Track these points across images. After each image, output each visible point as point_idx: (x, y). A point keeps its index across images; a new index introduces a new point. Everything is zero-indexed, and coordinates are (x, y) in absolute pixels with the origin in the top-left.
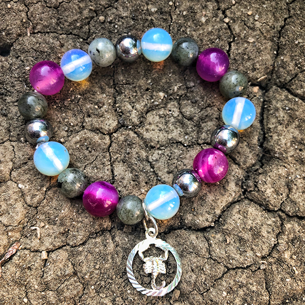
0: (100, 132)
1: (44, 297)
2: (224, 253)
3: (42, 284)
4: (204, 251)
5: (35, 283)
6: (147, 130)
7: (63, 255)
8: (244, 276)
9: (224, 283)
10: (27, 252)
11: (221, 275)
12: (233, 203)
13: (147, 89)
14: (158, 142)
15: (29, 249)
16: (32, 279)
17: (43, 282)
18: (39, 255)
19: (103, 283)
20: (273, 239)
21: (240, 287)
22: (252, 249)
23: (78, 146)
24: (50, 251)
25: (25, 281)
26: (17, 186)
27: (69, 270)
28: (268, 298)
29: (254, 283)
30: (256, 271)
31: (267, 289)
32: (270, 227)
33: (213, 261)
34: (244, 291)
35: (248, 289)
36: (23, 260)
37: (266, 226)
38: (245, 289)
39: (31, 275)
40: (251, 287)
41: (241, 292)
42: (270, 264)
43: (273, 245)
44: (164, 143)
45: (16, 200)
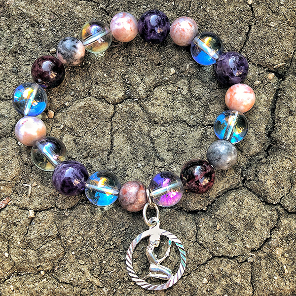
0: (105, 100)
1: (25, 255)
2: (212, 238)
3: (24, 241)
4: (191, 234)
5: (18, 239)
6: (153, 104)
7: (49, 216)
8: (230, 266)
9: (207, 270)
10: (15, 208)
11: (204, 261)
12: (230, 190)
13: (159, 64)
14: (162, 118)
15: (18, 206)
16: (16, 235)
17: (25, 240)
18: (27, 213)
19: (84, 250)
20: (266, 233)
21: (223, 276)
22: (242, 240)
23: (81, 112)
24: (38, 211)
25: (9, 236)
26: (17, 143)
27: (53, 232)
28: (251, 293)
29: (239, 276)
30: (242, 262)
31: (252, 283)
32: (265, 219)
33: (199, 246)
34: (227, 282)
35: (231, 280)
36: (10, 215)
37: (261, 218)
38: (228, 279)
39: (16, 231)
40: (235, 278)
41: (223, 282)
42: (259, 258)
43: (265, 239)
44: (168, 120)
45: (13, 156)
